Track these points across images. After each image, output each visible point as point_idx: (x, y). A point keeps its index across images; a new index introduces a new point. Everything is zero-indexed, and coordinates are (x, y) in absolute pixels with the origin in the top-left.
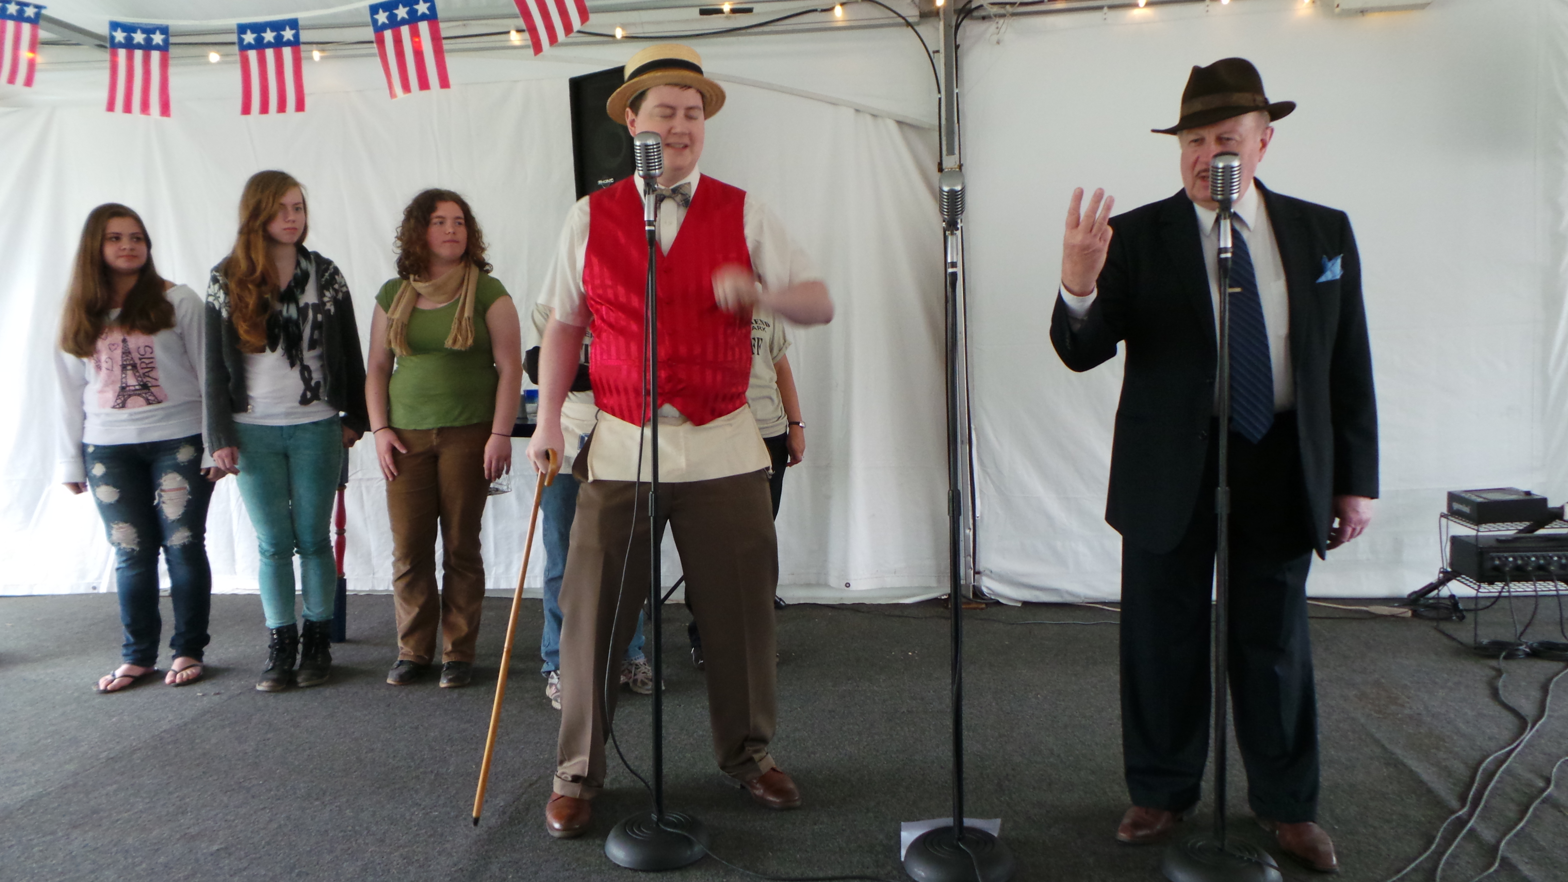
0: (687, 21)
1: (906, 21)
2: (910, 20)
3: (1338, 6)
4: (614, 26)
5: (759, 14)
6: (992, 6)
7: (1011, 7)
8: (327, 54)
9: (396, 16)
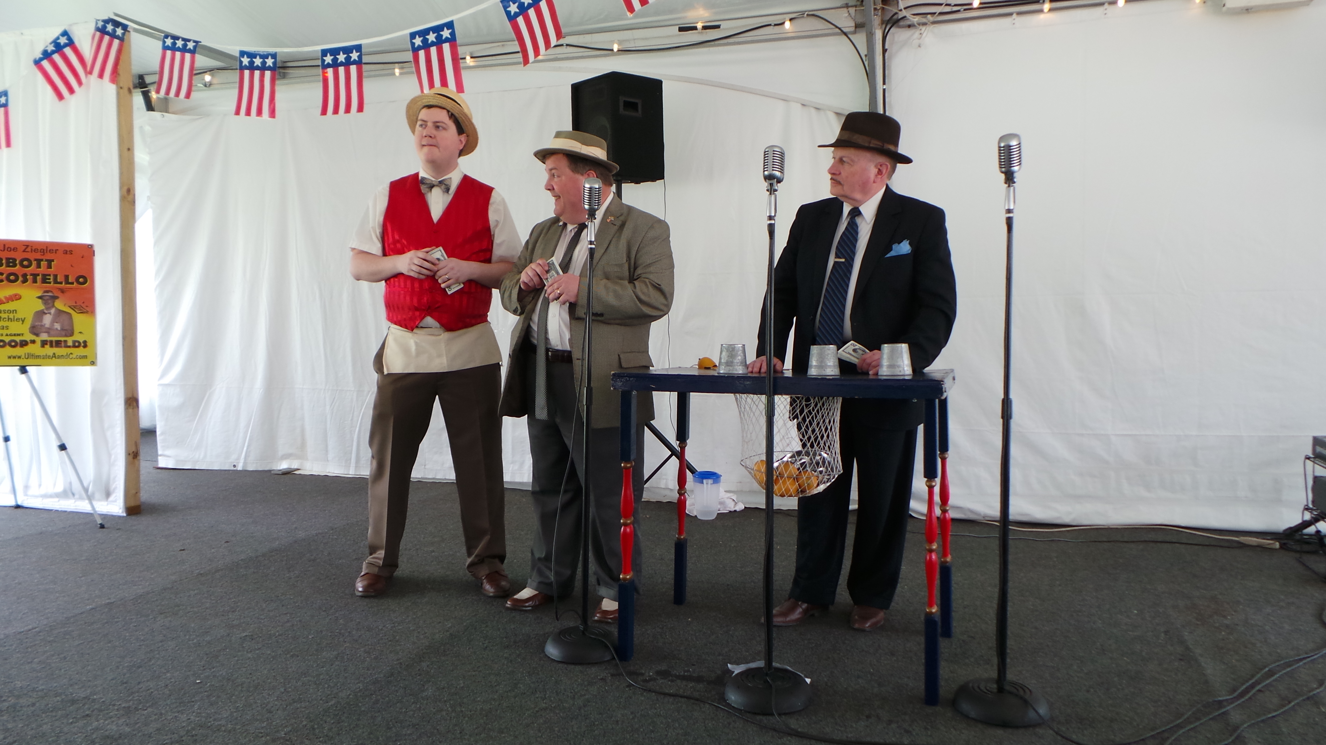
0: (668, 37)
1: (842, 31)
2: (845, 30)
3: (1224, 5)
4: (613, 42)
5: (724, 29)
6: (915, 17)
7: (932, 16)
8: (405, 70)
9: (428, 40)
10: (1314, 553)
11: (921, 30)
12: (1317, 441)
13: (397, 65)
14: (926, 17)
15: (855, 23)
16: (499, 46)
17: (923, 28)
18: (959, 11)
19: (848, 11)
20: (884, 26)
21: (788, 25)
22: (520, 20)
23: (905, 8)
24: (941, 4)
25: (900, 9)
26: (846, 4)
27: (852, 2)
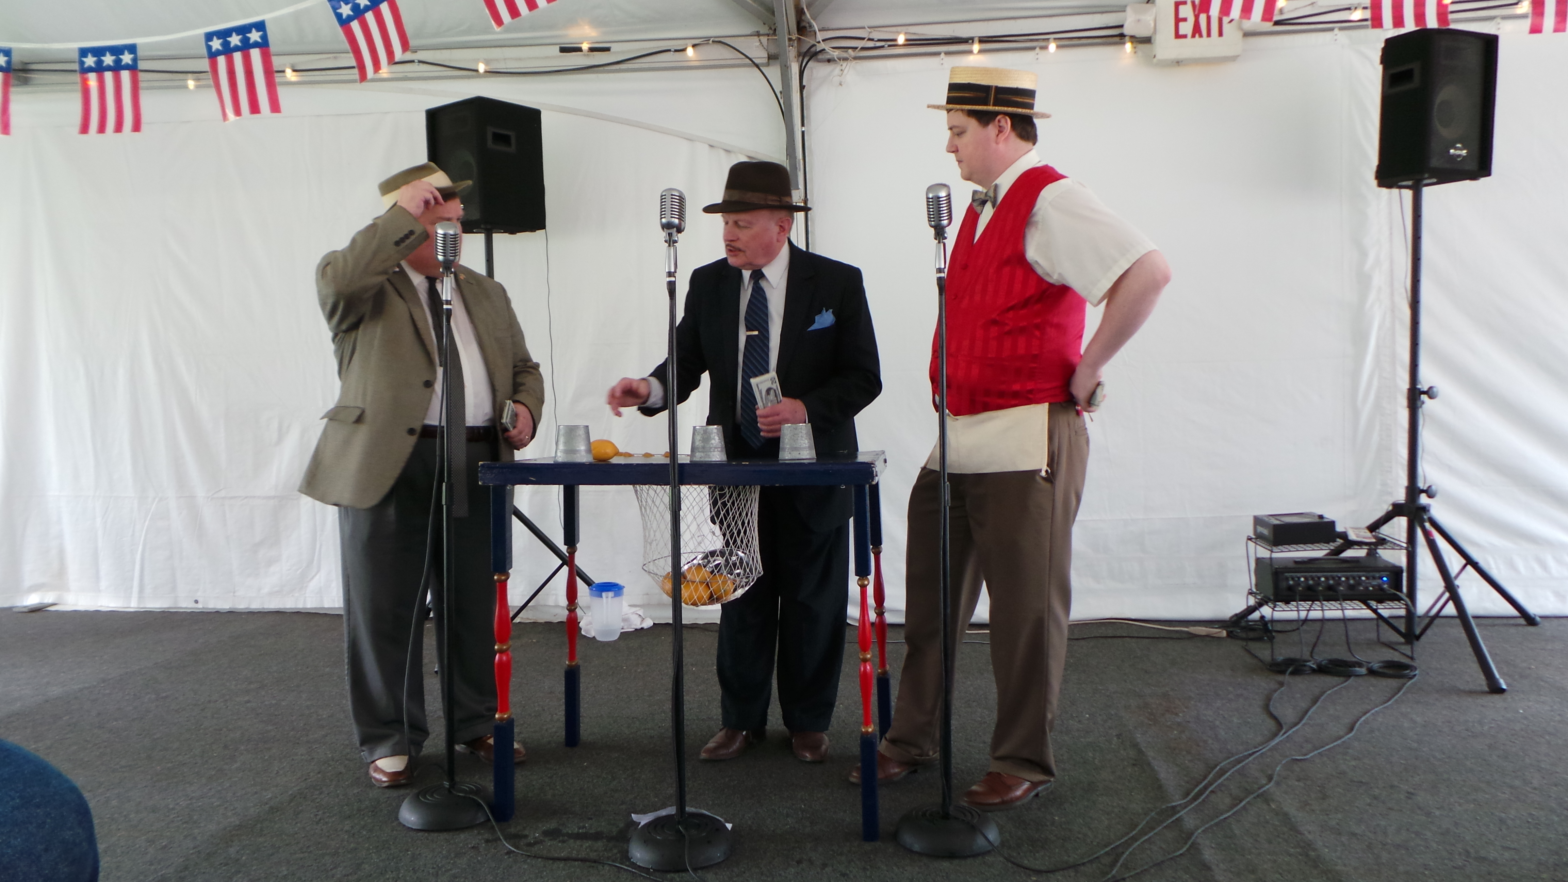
0: (547, 58)
1: (752, 61)
2: (757, 61)
3: (1155, 56)
4: (477, 61)
5: (615, 53)
6: (834, 50)
7: (854, 51)
8: (202, 83)
9: (229, 43)
10: (1259, 639)
11: (842, 65)
12: (1258, 521)
13: (190, 75)
14: (847, 52)
15: (768, 54)
16: (330, 58)
17: (844, 64)
18: (883, 47)
19: (760, 40)
20: (801, 59)
21: (690, 51)
22: (355, 25)
23: (823, 40)
24: (863, 39)
25: (817, 40)
26: (757, 32)
27: (764, 30)
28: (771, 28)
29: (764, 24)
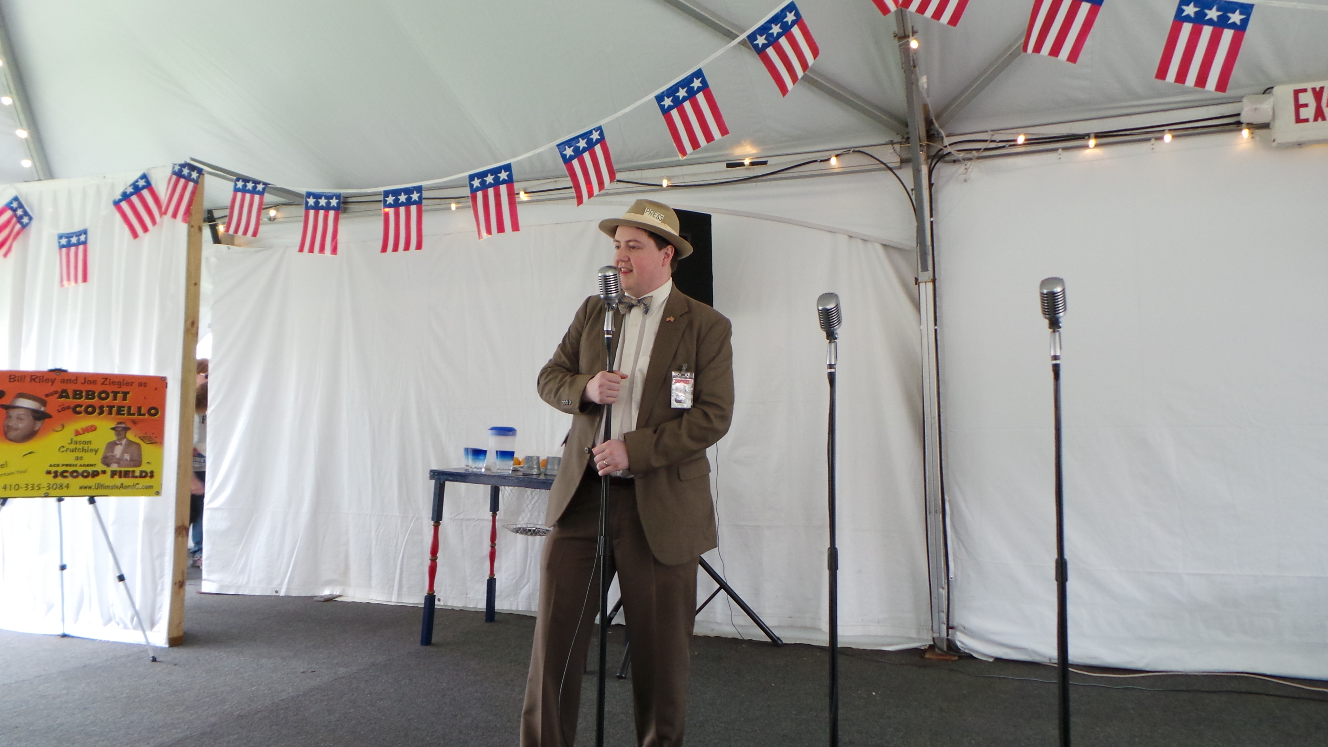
0: (717, 172)
1: (887, 166)
2: (890, 165)
3: (1274, 141)
4: (662, 178)
5: (772, 165)
6: (959, 152)
7: (977, 152)
8: (461, 205)
9: (486, 181)
11: (966, 165)
13: (453, 200)
14: (971, 153)
15: (901, 160)
16: (551, 182)
17: (969, 163)
18: (1004, 147)
19: (893, 148)
20: (930, 161)
21: (834, 161)
22: (575, 163)
23: (950, 145)
24: (986, 141)
25: (945, 145)
26: (891, 141)
27: (897, 139)
28: (903, 137)
29: (898, 134)
